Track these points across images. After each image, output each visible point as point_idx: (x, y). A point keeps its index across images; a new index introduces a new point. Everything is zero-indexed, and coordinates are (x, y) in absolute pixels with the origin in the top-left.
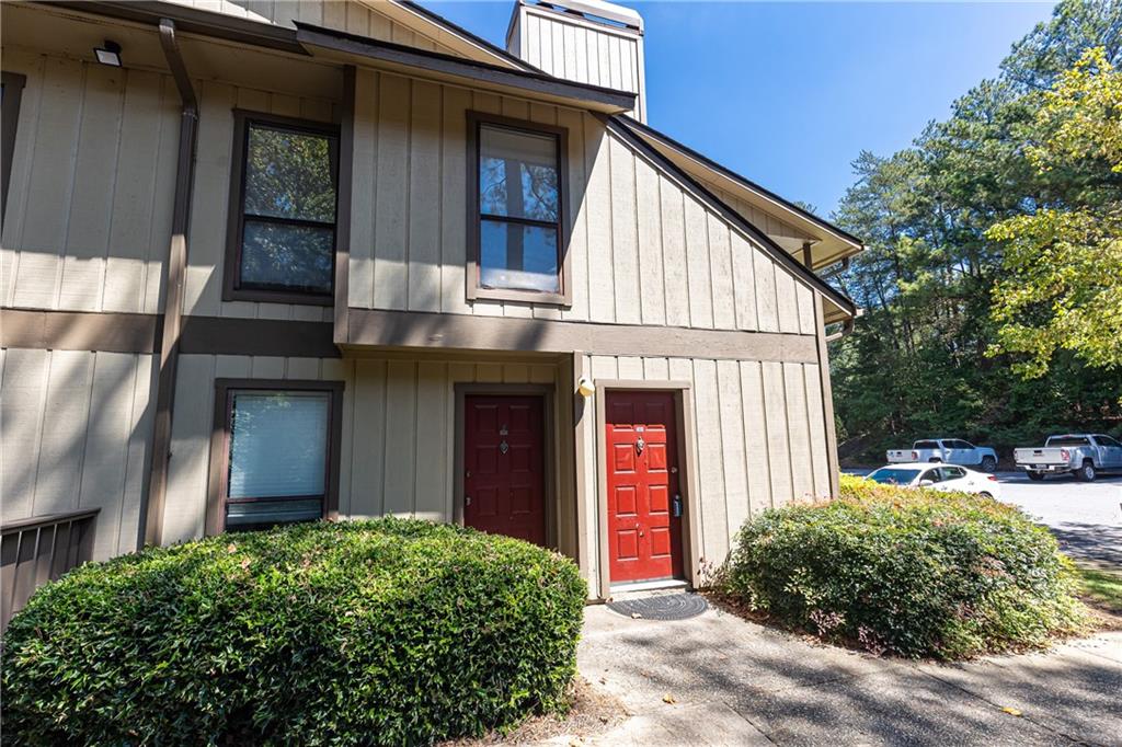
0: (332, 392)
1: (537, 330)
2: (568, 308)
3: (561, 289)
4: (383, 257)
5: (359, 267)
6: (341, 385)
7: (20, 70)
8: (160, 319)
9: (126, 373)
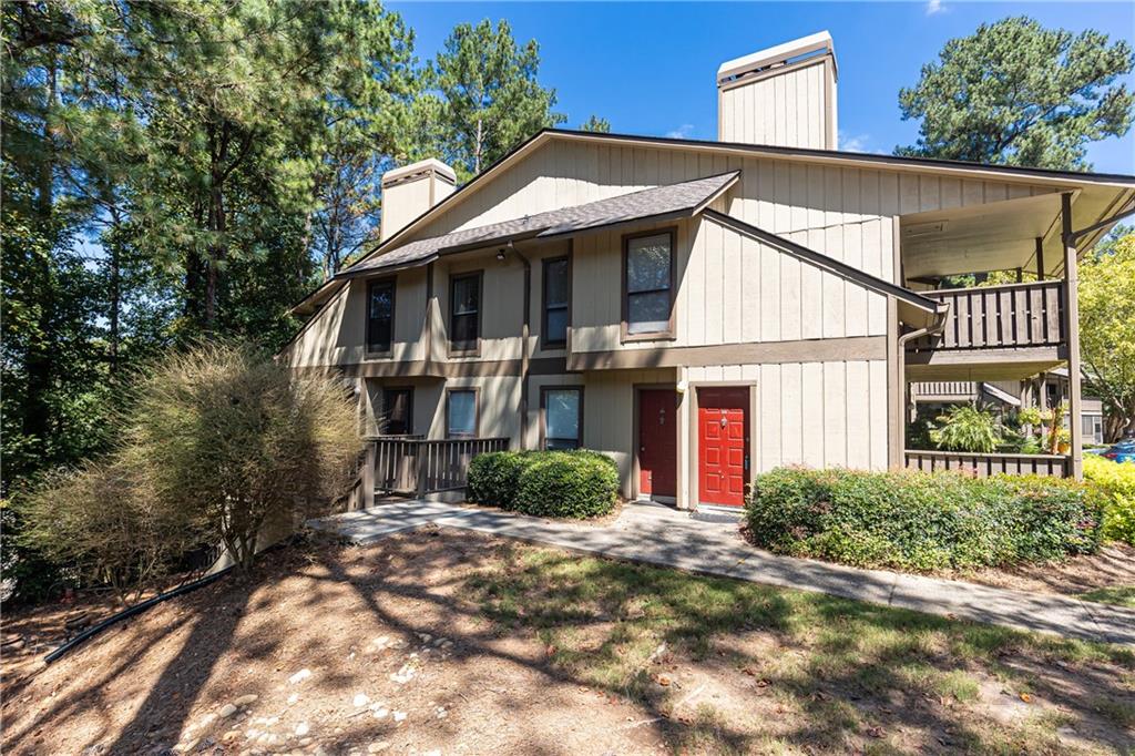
0: (581, 389)
1: (659, 354)
2: (675, 340)
3: (671, 329)
4: (585, 326)
5: (576, 332)
6: (583, 387)
7: (480, 268)
8: (521, 361)
9: (515, 382)
